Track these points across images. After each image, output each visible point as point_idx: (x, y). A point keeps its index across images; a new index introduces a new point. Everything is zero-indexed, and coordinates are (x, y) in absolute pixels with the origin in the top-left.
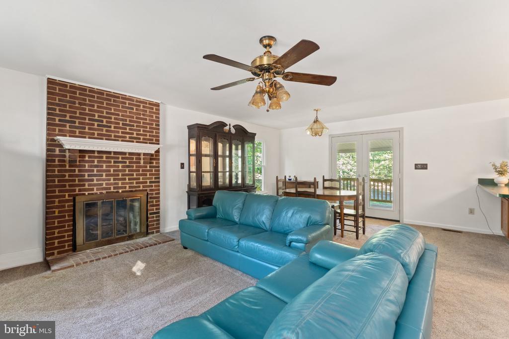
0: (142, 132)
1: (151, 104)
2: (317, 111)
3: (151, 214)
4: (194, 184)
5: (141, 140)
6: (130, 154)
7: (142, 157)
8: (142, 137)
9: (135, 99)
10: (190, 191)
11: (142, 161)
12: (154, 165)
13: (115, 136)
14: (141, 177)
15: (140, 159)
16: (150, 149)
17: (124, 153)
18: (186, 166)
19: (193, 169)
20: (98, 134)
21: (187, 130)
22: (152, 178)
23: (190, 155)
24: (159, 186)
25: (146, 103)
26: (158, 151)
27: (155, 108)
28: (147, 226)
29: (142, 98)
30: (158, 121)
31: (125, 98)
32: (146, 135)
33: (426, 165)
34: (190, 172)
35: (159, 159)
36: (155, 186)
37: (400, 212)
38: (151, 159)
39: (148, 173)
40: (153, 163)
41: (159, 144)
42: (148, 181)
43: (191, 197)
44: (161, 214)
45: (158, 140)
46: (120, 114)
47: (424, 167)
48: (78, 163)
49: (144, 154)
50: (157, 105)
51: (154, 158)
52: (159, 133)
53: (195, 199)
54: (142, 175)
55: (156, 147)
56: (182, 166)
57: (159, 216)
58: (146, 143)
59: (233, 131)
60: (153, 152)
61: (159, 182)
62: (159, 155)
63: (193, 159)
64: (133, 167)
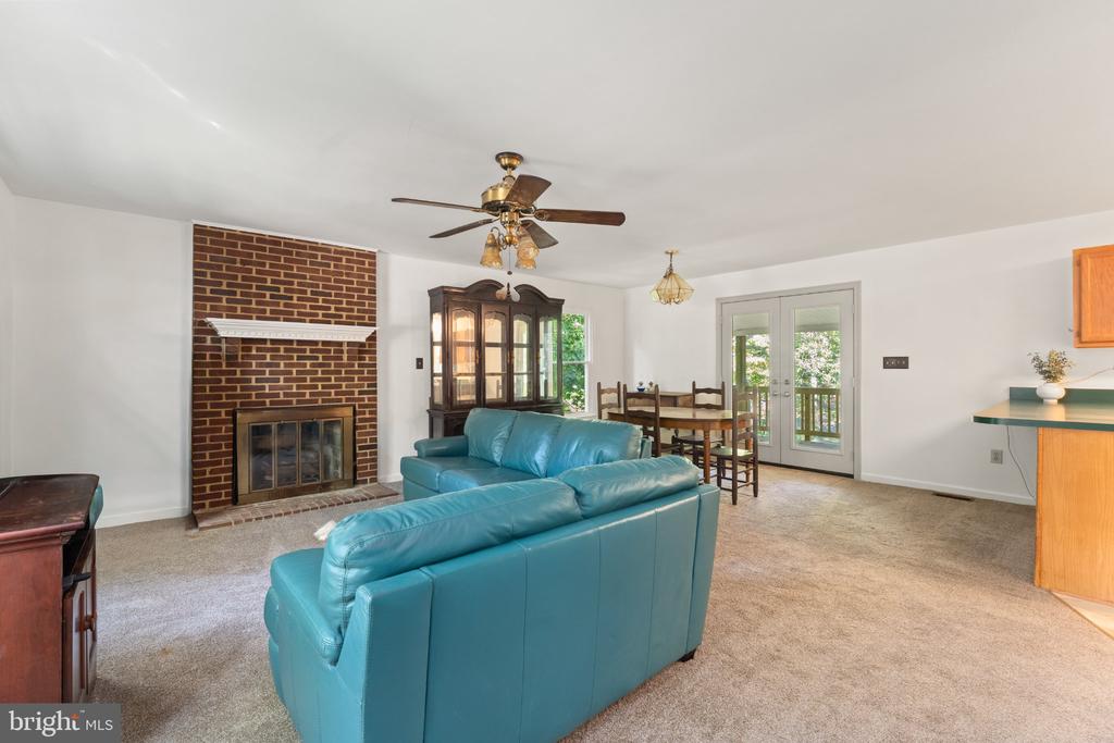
0: (344, 306)
1: (361, 254)
2: (671, 254)
3: (361, 448)
4: (439, 399)
5: (344, 319)
6: (325, 343)
7: (345, 348)
8: (344, 314)
9: (333, 248)
10: (433, 410)
11: (345, 356)
12: (367, 362)
13: (299, 314)
14: (344, 384)
15: (342, 352)
16: (359, 334)
17: (315, 343)
18: (426, 363)
19: (438, 368)
20: (272, 312)
21: (429, 298)
22: (362, 386)
23: (433, 344)
24: (375, 399)
25: (352, 254)
26: (372, 338)
27: (367, 261)
28: (355, 469)
29: (345, 245)
30: (374, 285)
31: (315, 247)
32: (352, 310)
33: (906, 359)
34: (433, 375)
35: (375, 352)
36: (369, 399)
37: (855, 456)
38: (360, 352)
39: (356, 377)
40: (364, 359)
41: (374, 325)
42: (356, 390)
43: (435, 420)
44: (380, 450)
45: (374, 319)
46: (308, 275)
47: (901, 363)
48: (240, 360)
49: (349, 344)
50: (372, 256)
51: (366, 349)
52: (375, 305)
53: (440, 423)
54: (345, 379)
55: (369, 331)
56: (420, 363)
57: (376, 453)
58: (353, 324)
59: (516, 297)
60: (363, 340)
61: (375, 392)
62: (375, 345)
63: (438, 350)
64: (329, 365)
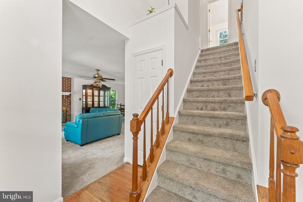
0: (64, 88)
3: (68, 116)
4: (84, 106)
7: (64, 96)
8: (64, 90)
10: (83, 108)
11: (64, 98)
14: (64, 103)
16: (67, 94)
18: (82, 99)
19: (84, 100)
21: (82, 87)
23: (83, 96)
24: (71, 106)
25: (66, 78)
27: (69, 79)
28: (66, 120)
30: (71, 84)
32: (66, 89)
34: (83, 102)
35: (71, 97)
36: (69, 106)
38: (68, 97)
40: (68, 98)
41: (71, 92)
42: (67, 104)
43: (84, 110)
44: (72, 116)
49: (65, 95)
50: (70, 78)
52: (71, 88)
53: (84, 111)
54: (64, 102)
55: (70, 93)
56: (80, 99)
57: (71, 117)
58: (66, 92)
59: (101, 87)
60: (69, 95)
61: (71, 105)
62: (71, 96)
63: (84, 97)
